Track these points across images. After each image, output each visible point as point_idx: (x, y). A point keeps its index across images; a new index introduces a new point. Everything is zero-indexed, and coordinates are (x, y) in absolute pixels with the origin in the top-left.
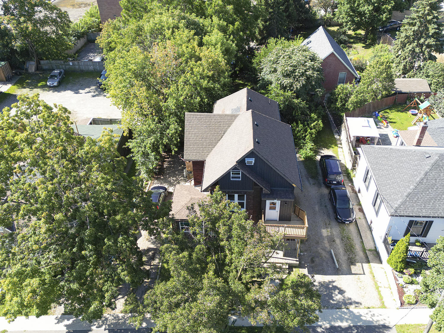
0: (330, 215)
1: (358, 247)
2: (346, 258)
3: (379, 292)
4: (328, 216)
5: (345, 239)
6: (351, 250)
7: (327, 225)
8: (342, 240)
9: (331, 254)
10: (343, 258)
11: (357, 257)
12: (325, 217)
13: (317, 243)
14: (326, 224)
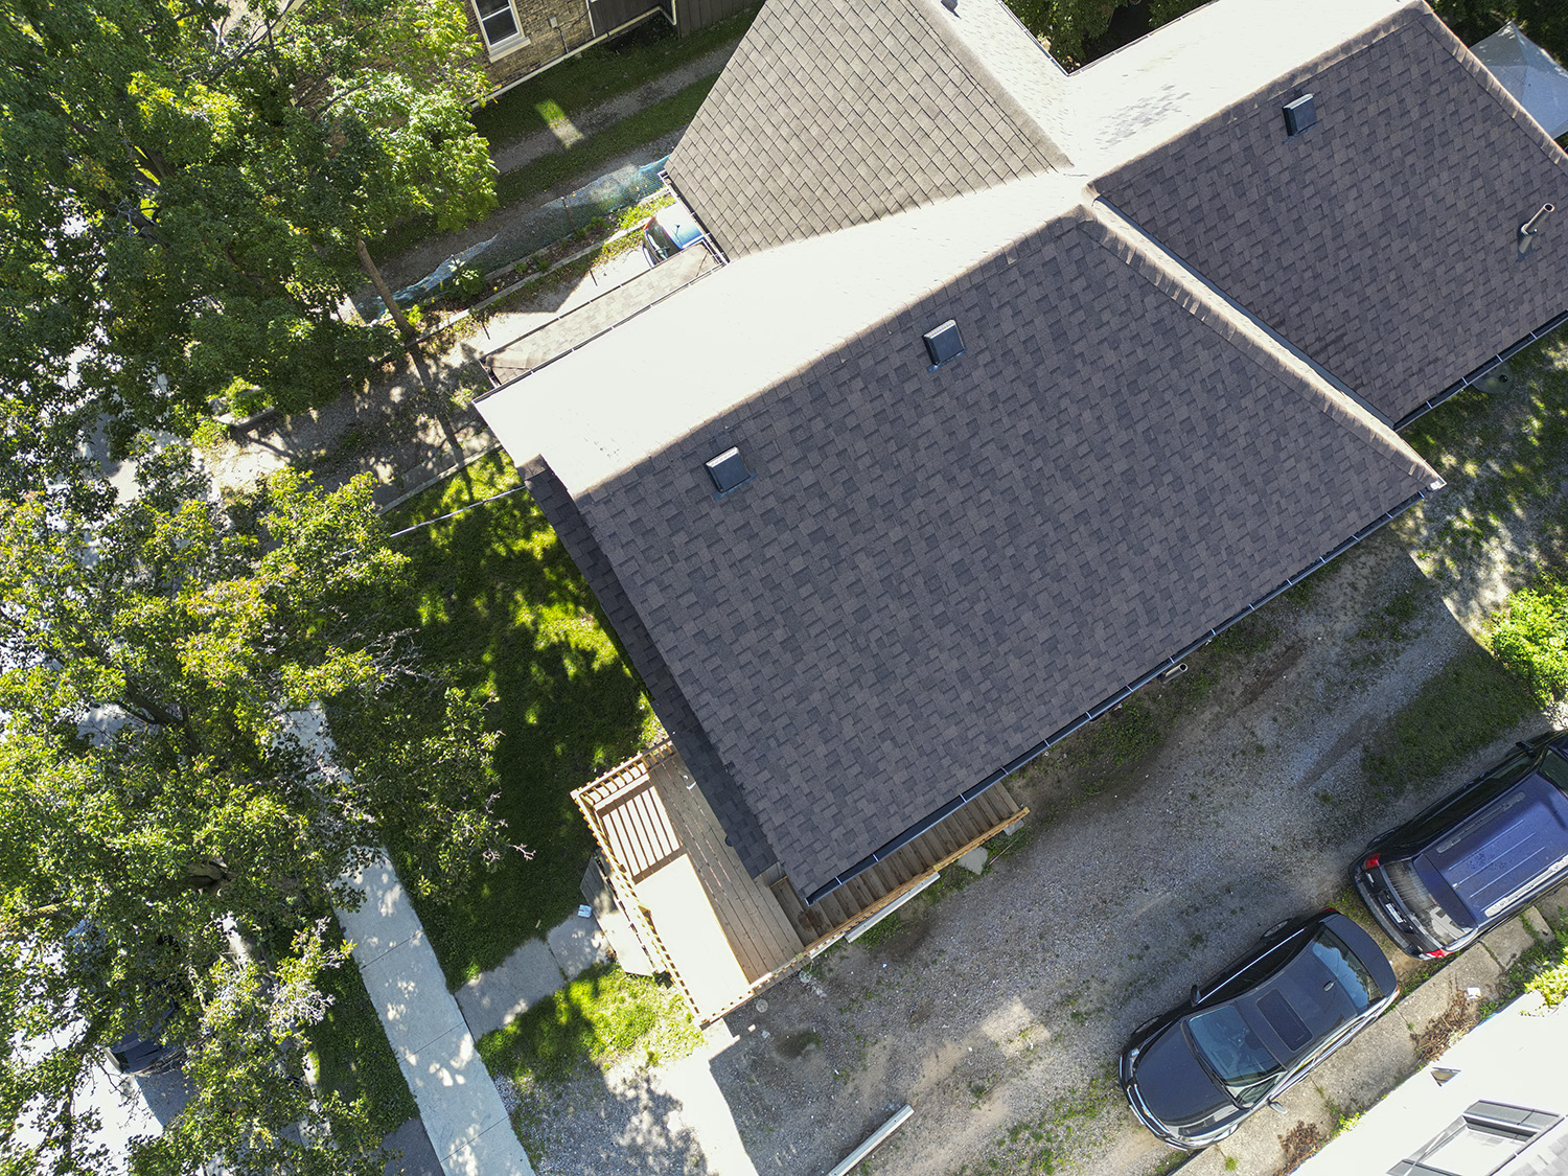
0: (1149, 993)
4: (1133, 988)
5: (1027, 1146)
7: (1071, 1009)
8: (1014, 1132)
9: (890, 1115)
12: (1115, 975)
13: (918, 1016)
14: (1068, 999)
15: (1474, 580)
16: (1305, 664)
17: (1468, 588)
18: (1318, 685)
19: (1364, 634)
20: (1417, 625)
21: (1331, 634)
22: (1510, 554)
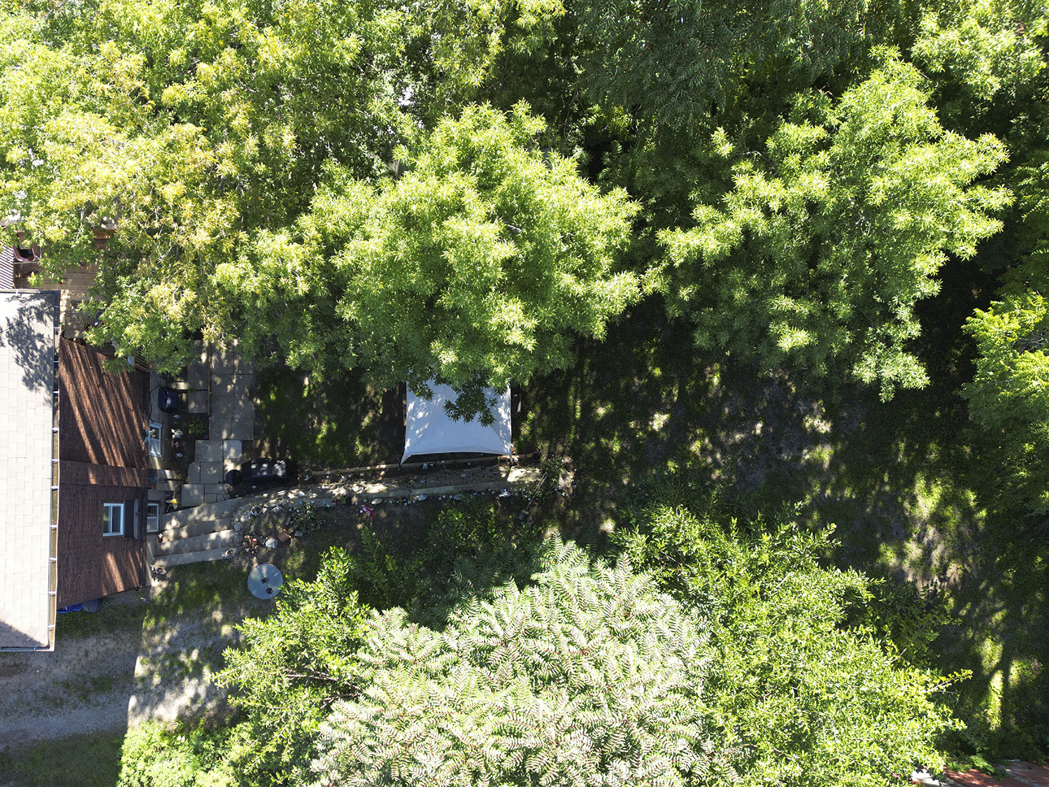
15: (161, 697)
16: (16, 679)
17: (152, 698)
18: (14, 697)
19: (67, 685)
20: (103, 699)
21: (48, 672)
22: (197, 696)
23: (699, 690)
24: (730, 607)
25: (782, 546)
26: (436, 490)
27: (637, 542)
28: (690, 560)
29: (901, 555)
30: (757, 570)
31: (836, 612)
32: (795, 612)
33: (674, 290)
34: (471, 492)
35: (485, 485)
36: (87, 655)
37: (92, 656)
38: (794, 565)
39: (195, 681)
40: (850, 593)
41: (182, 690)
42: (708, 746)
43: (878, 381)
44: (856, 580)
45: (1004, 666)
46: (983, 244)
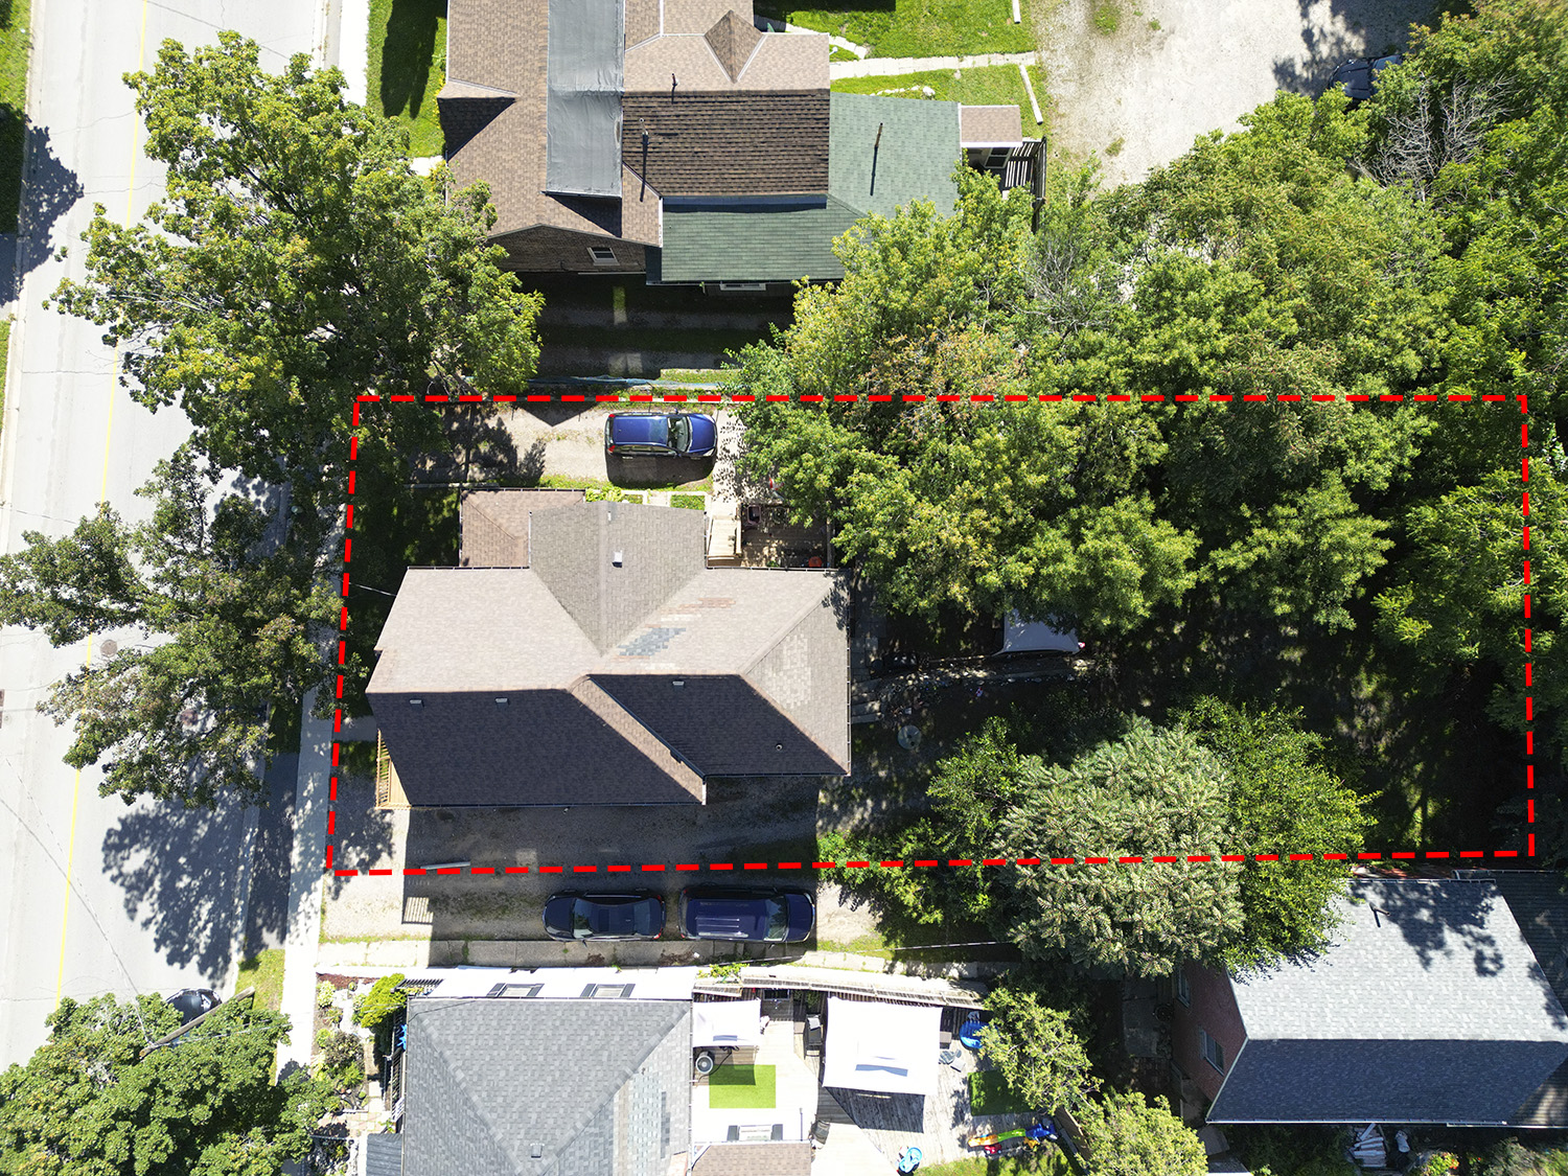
1: (478, 925)
2: (448, 891)
3: (357, 940)
5: (501, 901)
6: (470, 908)
7: (550, 868)
8: (501, 894)
9: (462, 861)
10: (448, 885)
11: (449, 917)
12: (574, 867)
13: (495, 835)
14: (551, 864)
15: (839, 819)
16: (739, 803)
17: (834, 819)
18: (737, 815)
19: (772, 806)
20: (797, 816)
21: (760, 798)
22: (863, 819)
23: (1227, 800)
24: (1242, 754)
25: (1272, 719)
26: (1021, 675)
27: (1185, 716)
28: (1218, 726)
29: (1352, 727)
30: (1258, 732)
31: (1303, 755)
32: (1281, 756)
33: (1216, 579)
34: (1047, 676)
35: (1057, 671)
36: (785, 785)
37: (789, 787)
38: (1276, 729)
39: (861, 809)
40: (1312, 745)
41: (853, 813)
42: (1232, 829)
43: (1327, 624)
44: (1315, 738)
45: (1422, 804)
46: (1377, 569)
